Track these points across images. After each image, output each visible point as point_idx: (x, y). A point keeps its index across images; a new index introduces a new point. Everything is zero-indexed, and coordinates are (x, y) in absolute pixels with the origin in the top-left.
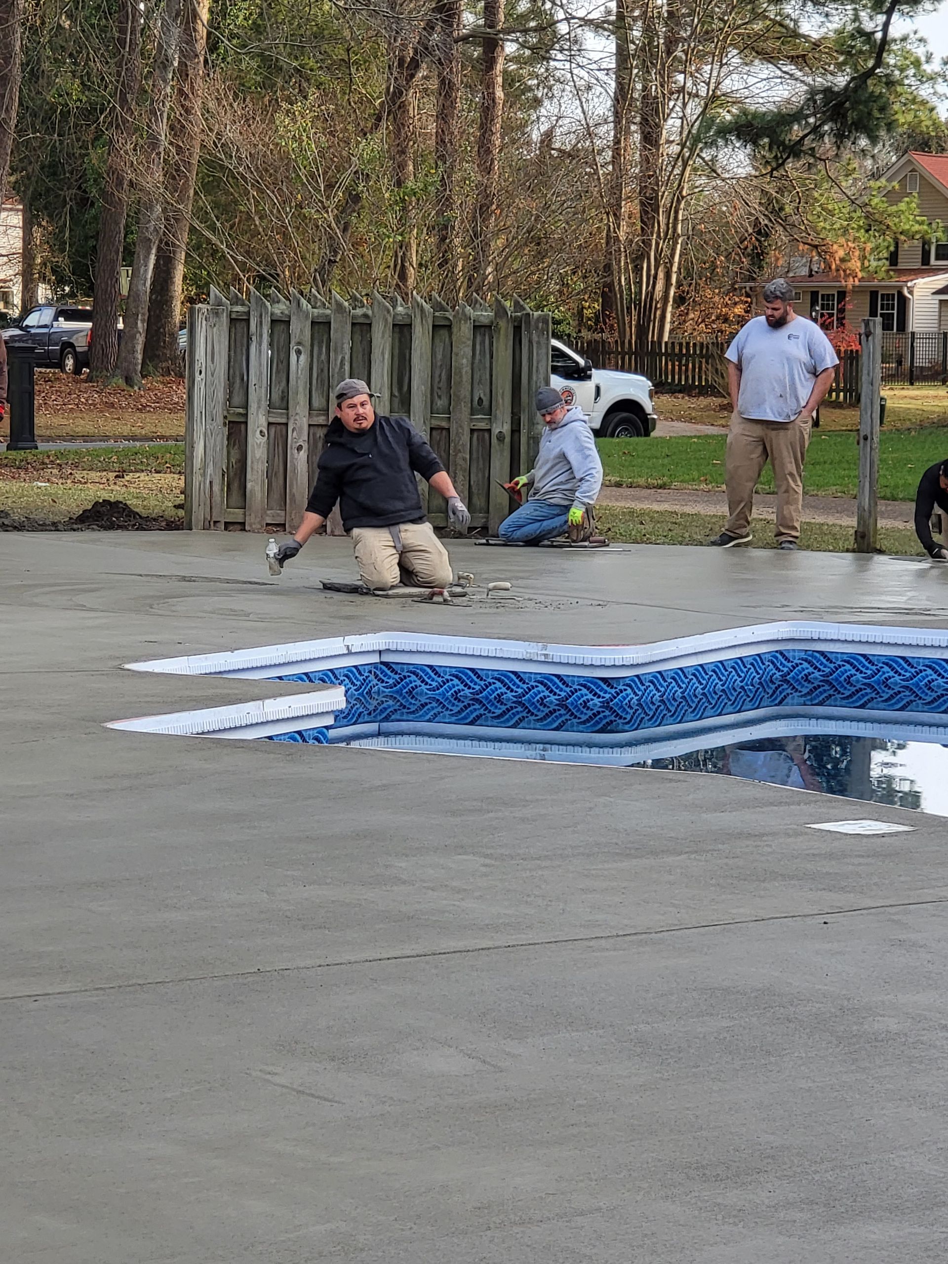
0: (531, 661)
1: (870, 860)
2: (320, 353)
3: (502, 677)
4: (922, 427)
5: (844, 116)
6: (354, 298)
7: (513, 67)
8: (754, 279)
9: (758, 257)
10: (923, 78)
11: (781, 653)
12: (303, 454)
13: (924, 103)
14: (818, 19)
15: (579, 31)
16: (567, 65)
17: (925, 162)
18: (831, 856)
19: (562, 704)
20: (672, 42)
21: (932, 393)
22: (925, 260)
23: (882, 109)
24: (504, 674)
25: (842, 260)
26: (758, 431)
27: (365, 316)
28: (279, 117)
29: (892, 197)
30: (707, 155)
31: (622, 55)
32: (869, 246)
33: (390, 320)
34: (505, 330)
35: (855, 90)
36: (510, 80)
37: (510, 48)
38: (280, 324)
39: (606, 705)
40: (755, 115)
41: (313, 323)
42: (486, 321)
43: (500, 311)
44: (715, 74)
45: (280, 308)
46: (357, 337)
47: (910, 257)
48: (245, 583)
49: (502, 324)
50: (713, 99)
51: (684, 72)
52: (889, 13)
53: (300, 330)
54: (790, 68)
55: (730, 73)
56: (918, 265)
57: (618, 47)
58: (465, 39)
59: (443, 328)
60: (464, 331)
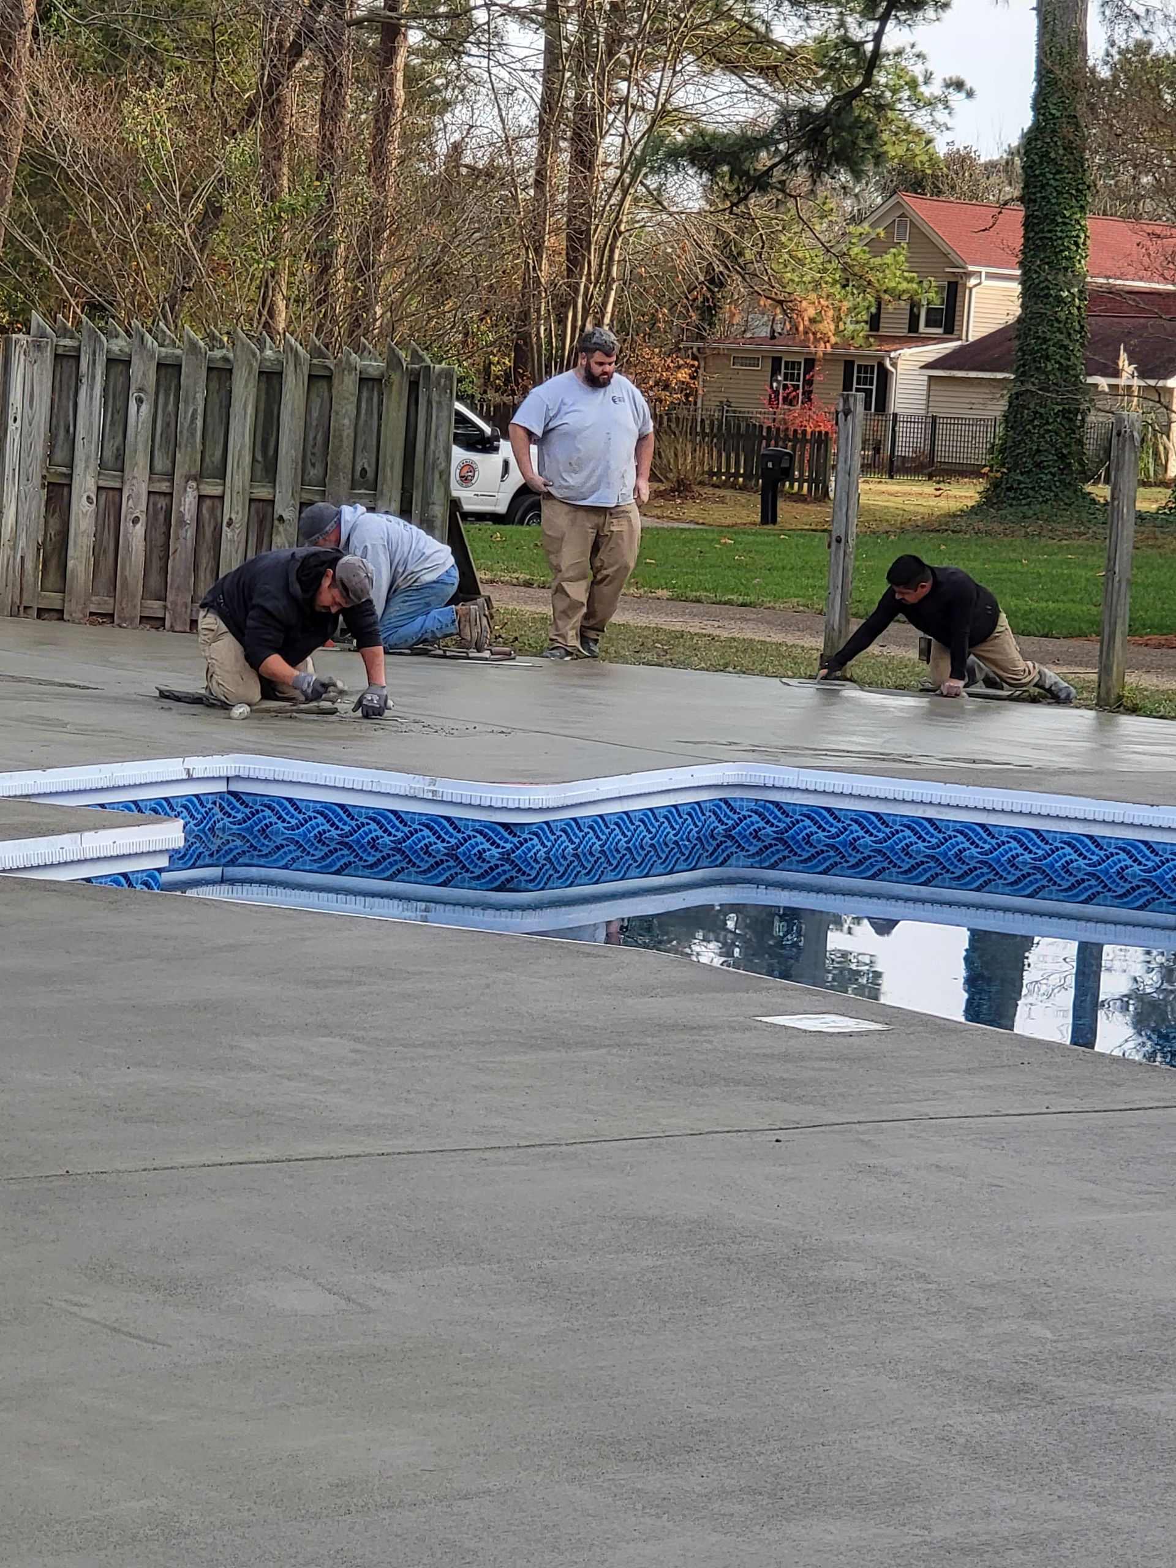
0: (415, 798)
1: (834, 1065)
2: (166, 404)
3: (378, 817)
4: (903, 530)
5: (823, 145)
6: (211, 336)
7: (416, 61)
8: (703, 338)
9: (709, 311)
10: (920, 103)
11: (726, 801)
12: (140, 529)
13: (919, 133)
14: (796, 22)
15: (500, 21)
16: (484, 63)
17: (918, 206)
18: (786, 1057)
19: (452, 853)
20: (614, 41)
21: (916, 489)
22: (913, 326)
23: (871, 137)
24: (381, 812)
25: (812, 321)
27: (226, 359)
28: (126, 106)
29: (876, 247)
30: (653, 182)
31: (552, 53)
32: (846, 305)
33: (256, 365)
34: (399, 385)
35: (838, 112)
36: (412, 77)
37: (415, 37)
38: (118, 364)
39: (506, 857)
40: (714, 136)
41: (159, 365)
42: (375, 374)
43: (394, 362)
44: (666, 83)
45: (118, 345)
46: (214, 385)
47: (895, 321)
48: (61, 685)
49: (396, 377)
50: (662, 114)
51: (627, 79)
52: (884, 20)
53: (143, 373)
54: (759, 82)
55: (685, 83)
56: (904, 332)
57: (548, 43)
58: (358, 23)
59: (320, 380)
60: (348, 384)
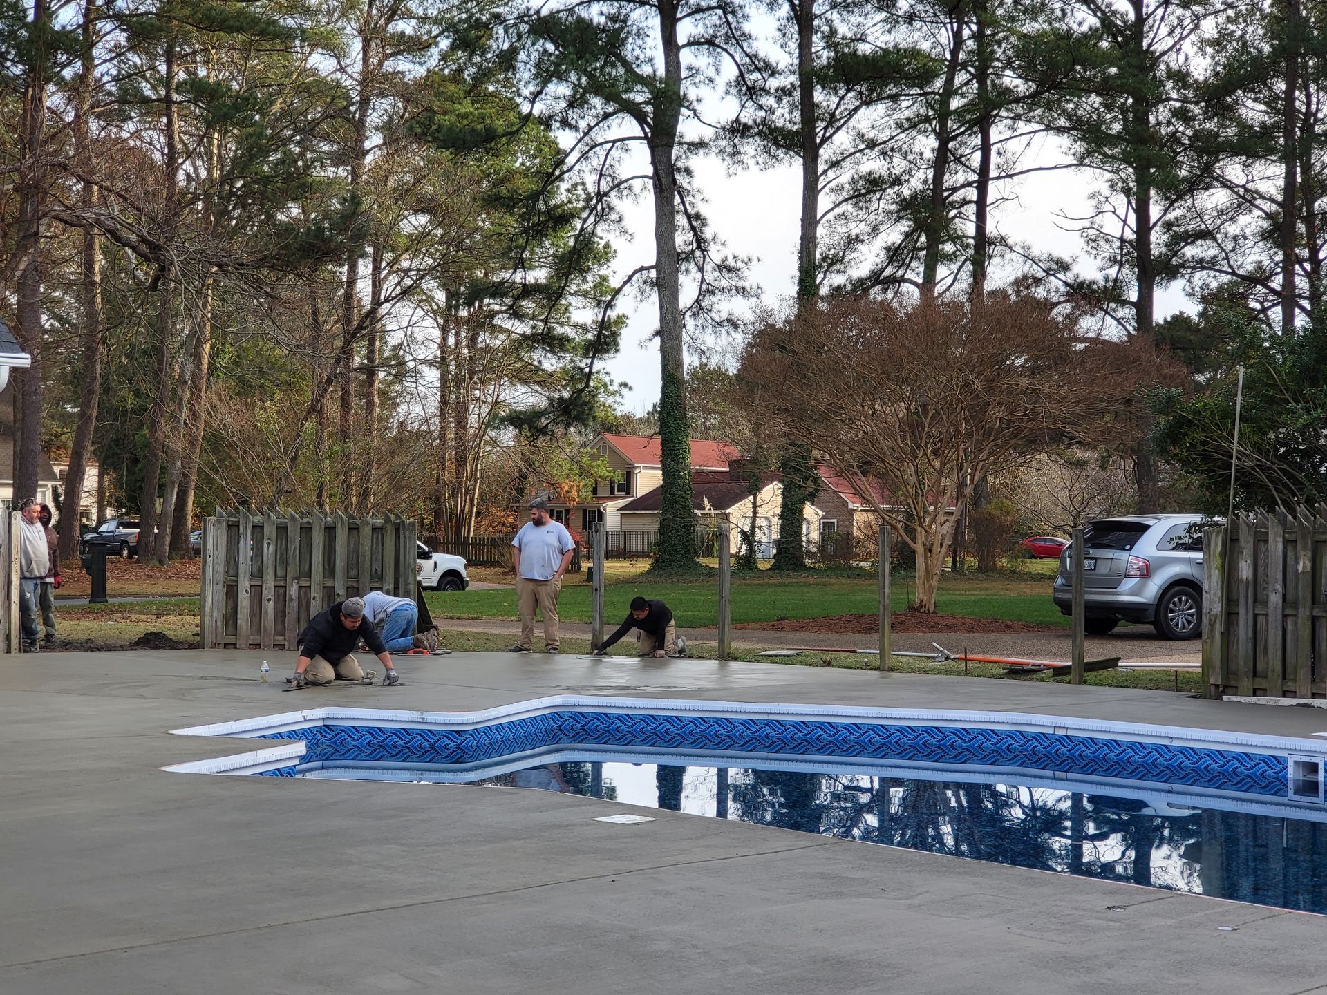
0: (414, 722)
1: (633, 840)
2: (281, 544)
3: (396, 732)
4: (617, 583)
5: (570, 413)
6: (301, 513)
7: (382, 386)
8: (519, 502)
9: (520, 490)
10: (609, 393)
11: (557, 713)
12: (271, 603)
13: (610, 407)
14: (554, 361)
15: (419, 367)
16: (414, 385)
17: (611, 439)
18: (609, 838)
19: (432, 747)
20: (472, 373)
21: (619, 564)
22: (612, 492)
23: (591, 409)
24: (398, 730)
25: (567, 492)
26: (531, 586)
27: (308, 523)
28: (256, 410)
29: (593, 457)
30: (494, 433)
31: (444, 379)
32: (582, 484)
33: (323, 525)
34: (390, 530)
35: (575, 399)
36: (382, 393)
37: (382, 375)
38: (258, 528)
39: (458, 747)
40: (521, 412)
41: (277, 527)
42: (379, 526)
43: (388, 520)
44: (497, 390)
45: (258, 519)
46: (304, 535)
47: (604, 489)
48: (229, 679)
49: (389, 527)
50: (496, 404)
51: (480, 390)
52: (593, 358)
53: (270, 531)
54: (537, 388)
55: (505, 390)
56: (608, 495)
57: (441, 375)
58: (356, 370)
59: (353, 529)
60: (367, 531)
